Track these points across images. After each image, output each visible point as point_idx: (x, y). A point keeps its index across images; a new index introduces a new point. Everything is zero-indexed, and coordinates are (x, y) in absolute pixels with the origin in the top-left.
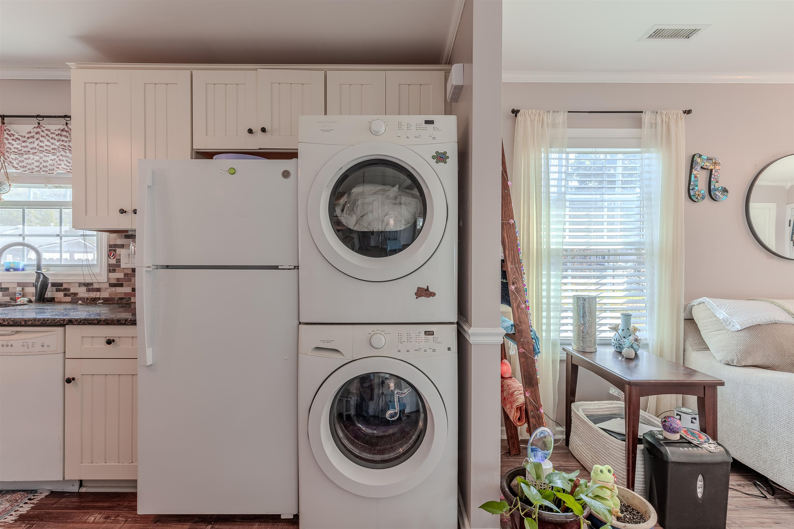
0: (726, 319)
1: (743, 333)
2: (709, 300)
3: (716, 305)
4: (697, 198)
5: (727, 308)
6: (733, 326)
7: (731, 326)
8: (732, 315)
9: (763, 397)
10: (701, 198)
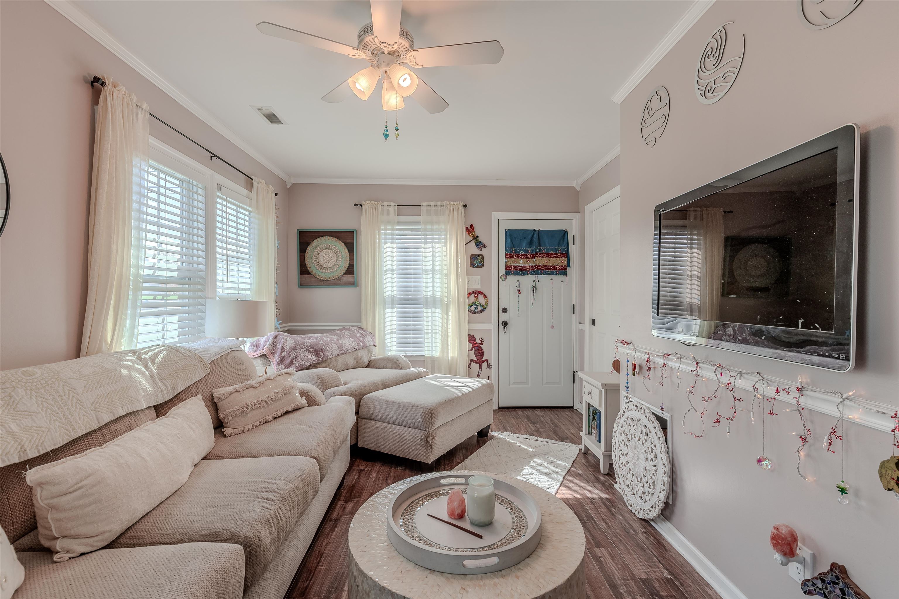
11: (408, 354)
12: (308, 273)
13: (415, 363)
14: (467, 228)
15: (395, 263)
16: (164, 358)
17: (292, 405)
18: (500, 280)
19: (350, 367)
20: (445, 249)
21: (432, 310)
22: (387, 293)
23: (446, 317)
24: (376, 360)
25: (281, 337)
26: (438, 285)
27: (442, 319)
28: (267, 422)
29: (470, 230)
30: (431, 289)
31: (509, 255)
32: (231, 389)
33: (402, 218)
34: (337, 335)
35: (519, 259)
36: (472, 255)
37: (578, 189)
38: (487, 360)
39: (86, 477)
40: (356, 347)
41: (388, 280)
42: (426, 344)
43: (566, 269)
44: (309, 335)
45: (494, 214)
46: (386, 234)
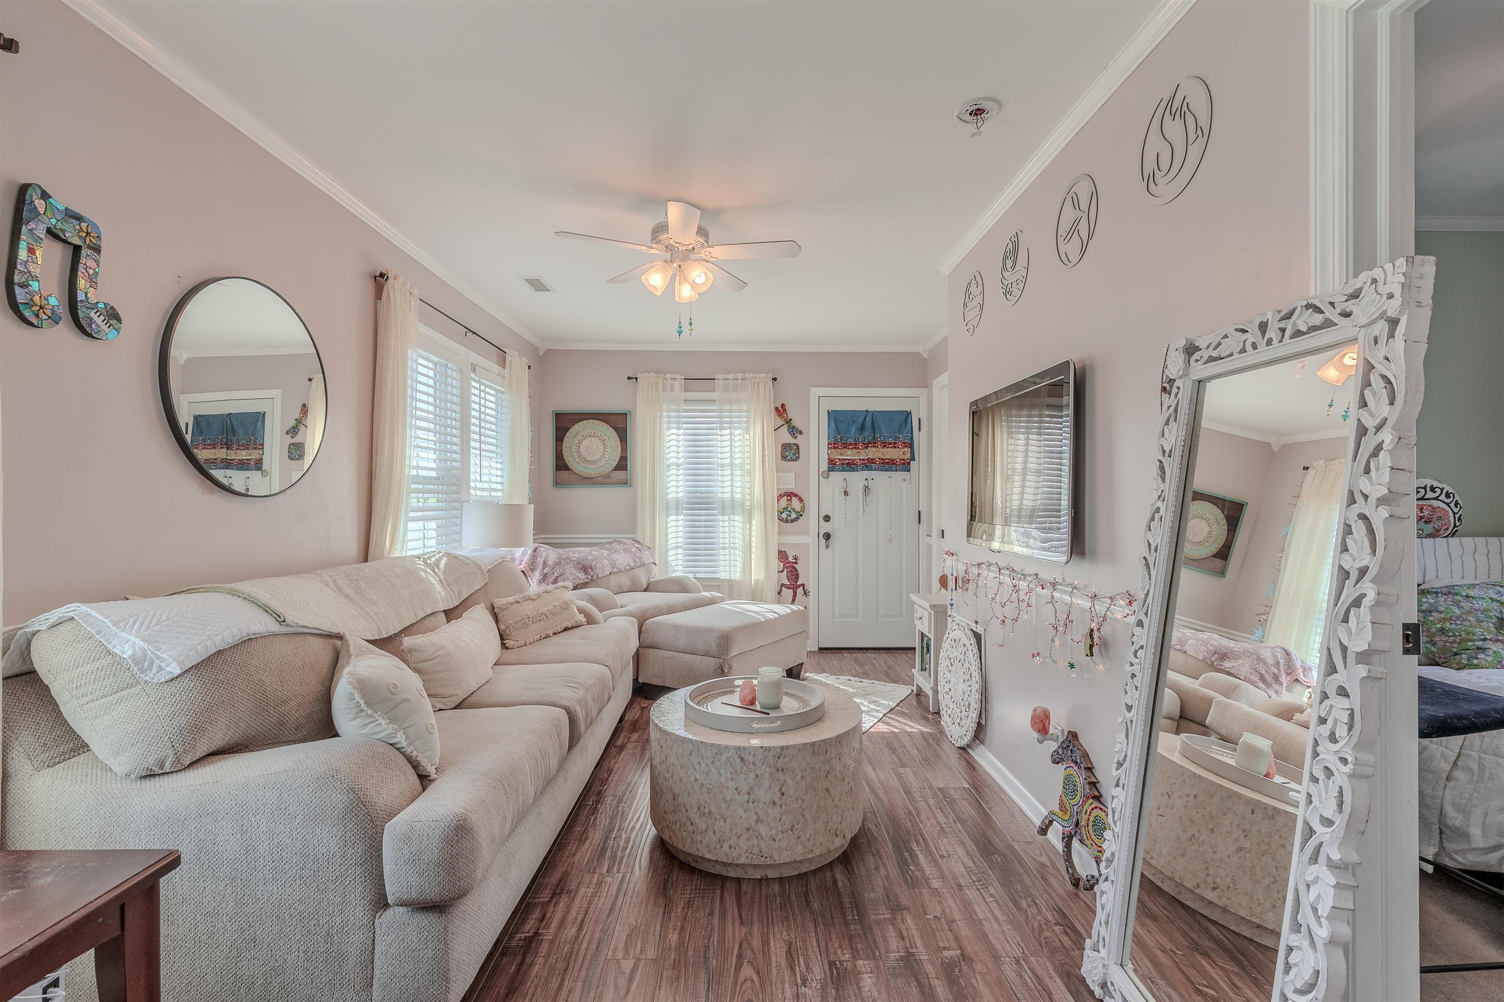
0: (140, 654)
1: (185, 682)
2: (90, 611)
3: (112, 621)
4: (37, 316)
5: (142, 624)
6: (160, 668)
7: (154, 670)
8: (157, 641)
9: (247, 830)
10: (49, 316)
11: (698, 575)
12: (566, 468)
13: (706, 588)
14: (777, 409)
15: (681, 455)
16: (446, 564)
17: (572, 621)
18: (821, 478)
19: (624, 590)
20: (747, 437)
21: (729, 518)
22: (671, 496)
23: (748, 526)
24: (656, 582)
25: (542, 549)
26: (738, 484)
27: (743, 529)
28: (547, 636)
29: (781, 411)
30: (729, 489)
31: (833, 445)
32: (511, 599)
33: (691, 395)
34: (607, 549)
35: (846, 450)
36: (783, 445)
37: (926, 356)
38: (803, 585)
39: (439, 650)
40: (632, 565)
41: (672, 478)
42: (722, 563)
43: (909, 463)
44: (573, 549)
45: (813, 390)
46: (668, 417)
